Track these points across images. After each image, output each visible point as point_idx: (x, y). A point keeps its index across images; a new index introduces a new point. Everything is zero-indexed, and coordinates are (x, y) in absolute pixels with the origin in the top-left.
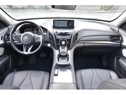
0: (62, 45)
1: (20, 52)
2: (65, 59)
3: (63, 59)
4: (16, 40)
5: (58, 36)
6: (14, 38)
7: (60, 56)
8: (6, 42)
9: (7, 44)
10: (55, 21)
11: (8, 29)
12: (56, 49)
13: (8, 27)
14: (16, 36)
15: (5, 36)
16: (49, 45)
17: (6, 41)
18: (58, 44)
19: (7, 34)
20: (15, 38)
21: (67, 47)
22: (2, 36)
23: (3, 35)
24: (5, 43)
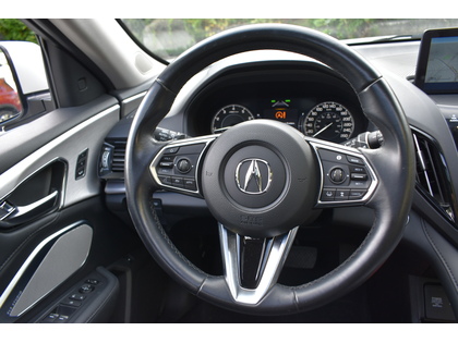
1: (199, 279)
4: (172, 181)
6: (153, 170)
8: (107, 190)
9: (109, 200)
11: (121, 110)
13: (122, 96)
14: (168, 156)
15: (101, 151)
17: (103, 184)
19: (114, 142)
20: (158, 167)
22: (86, 153)
23: (90, 145)
24: (102, 195)
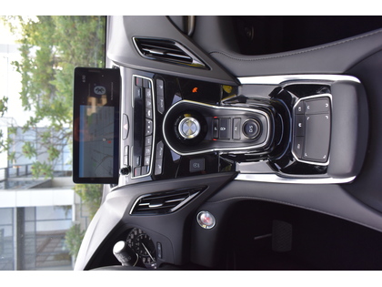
0: (208, 137)
2: (302, 116)
3: (302, 135)
5: (147, 161)
7: (278, 156)
10: (82, 175)
12: (232, 179)
16: (207, 220)
18: (196, 165)
21: (216, 101)
